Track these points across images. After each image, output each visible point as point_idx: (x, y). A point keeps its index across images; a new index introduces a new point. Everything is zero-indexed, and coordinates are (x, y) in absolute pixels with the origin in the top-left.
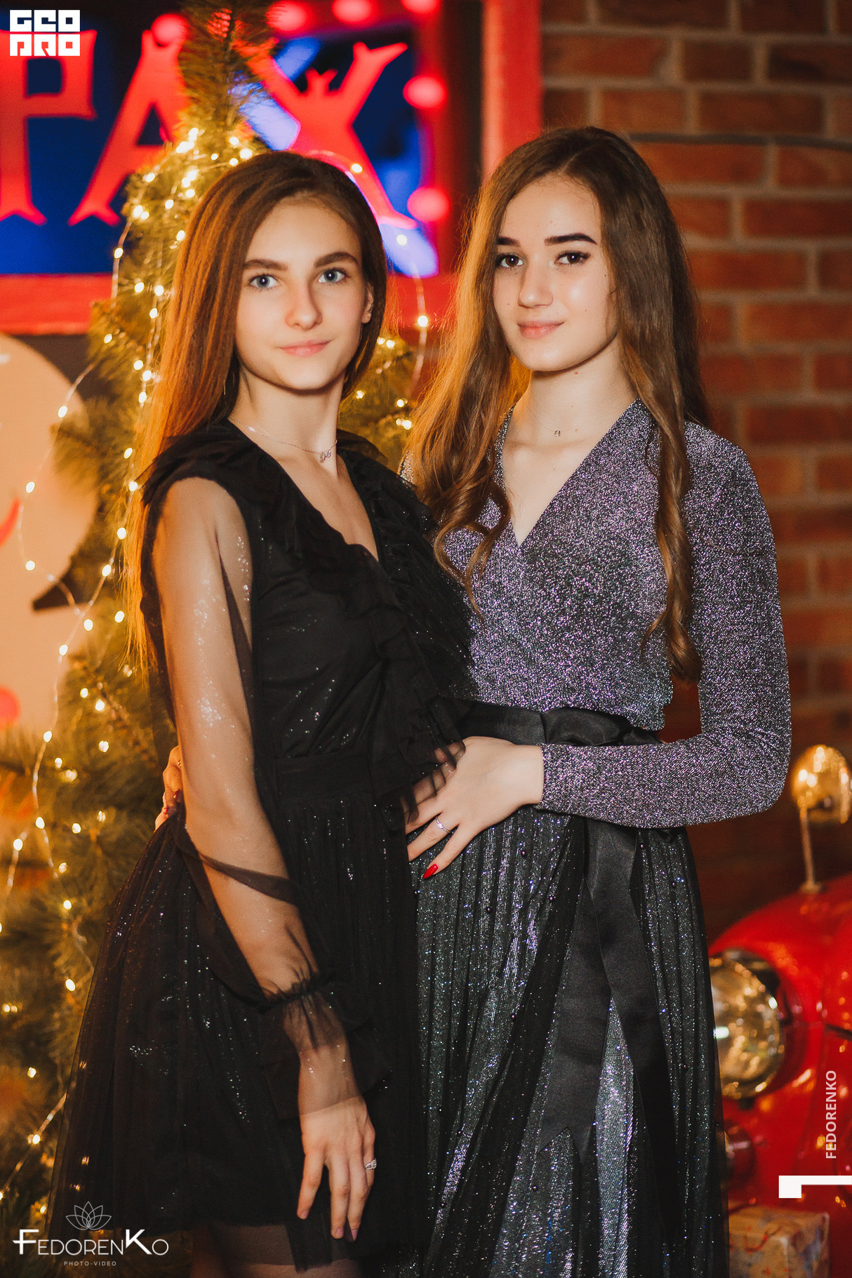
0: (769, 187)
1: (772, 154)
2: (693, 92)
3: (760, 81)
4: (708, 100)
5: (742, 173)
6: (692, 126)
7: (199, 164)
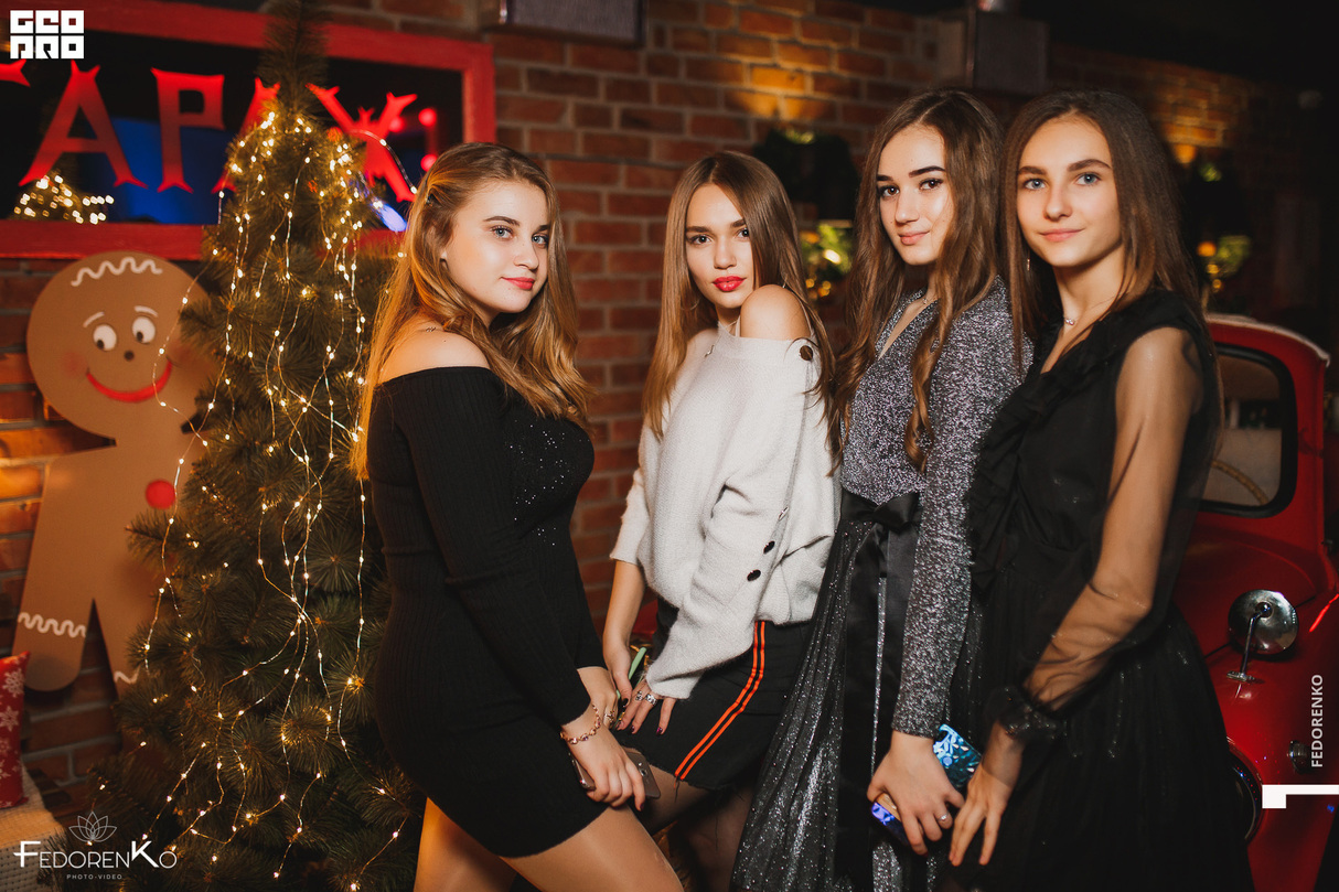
0: (621, 188)
1: (623, 169)
2: (580, 132)
3: (616, 128)
4: (588, 138)
5: (608, 179)
6: (579, 152)
7: (275, 136)
